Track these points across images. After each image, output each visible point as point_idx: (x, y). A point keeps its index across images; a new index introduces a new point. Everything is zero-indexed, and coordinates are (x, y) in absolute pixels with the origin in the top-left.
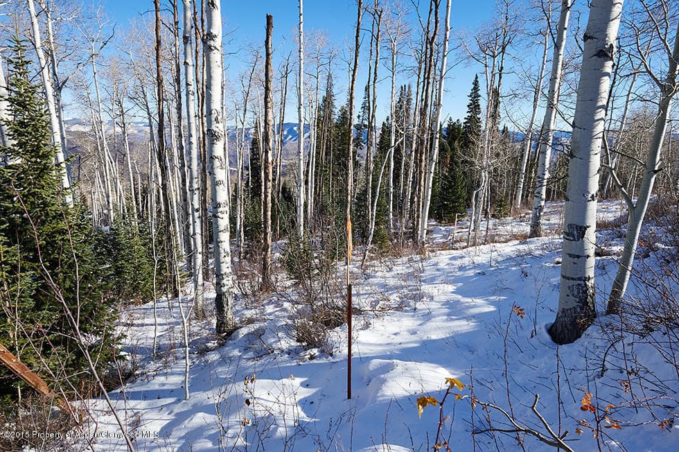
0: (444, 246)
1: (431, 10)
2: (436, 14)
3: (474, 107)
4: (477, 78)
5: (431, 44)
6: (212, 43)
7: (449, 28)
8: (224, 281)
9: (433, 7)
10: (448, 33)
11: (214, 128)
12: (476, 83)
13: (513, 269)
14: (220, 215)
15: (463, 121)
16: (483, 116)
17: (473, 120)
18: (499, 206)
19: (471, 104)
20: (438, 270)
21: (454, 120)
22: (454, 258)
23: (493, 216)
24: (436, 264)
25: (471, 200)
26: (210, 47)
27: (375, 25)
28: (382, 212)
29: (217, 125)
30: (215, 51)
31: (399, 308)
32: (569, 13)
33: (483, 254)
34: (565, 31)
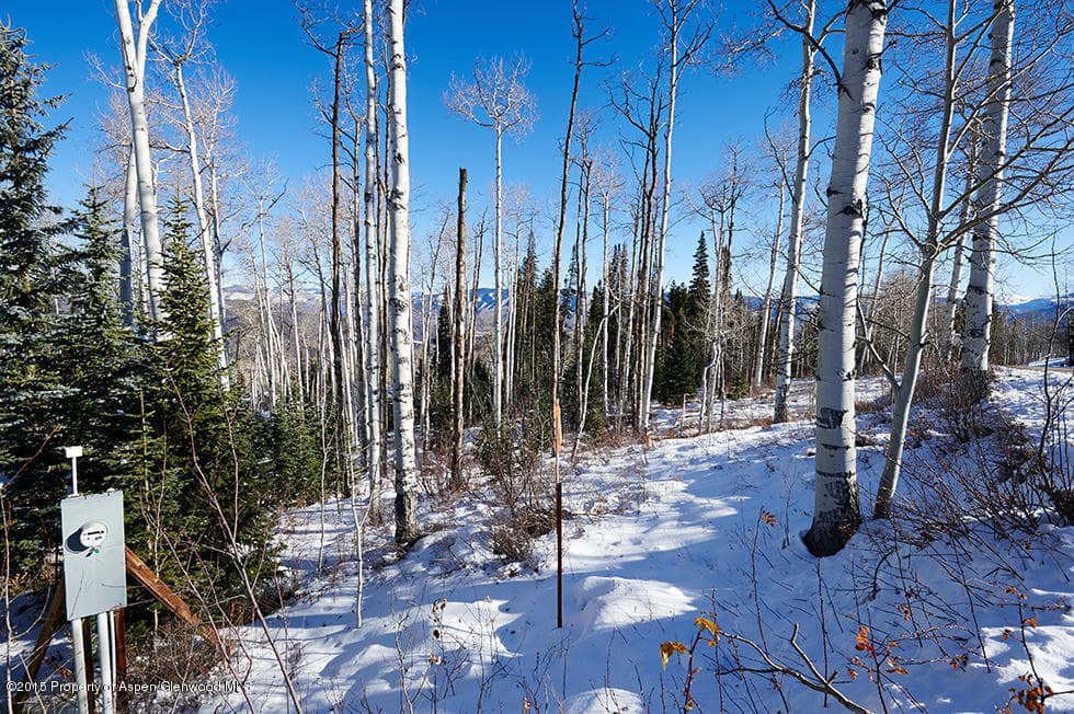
0: (671, 434)
1: (648, 161)
2: (654, 166)
3: (701, 268)
4: (703, 235)
5: (649, 199)
6: (398, 201)
7: (669, 180)
8: (407, 479)
9: (650, 158)
10: (668, 186)
11: (398, 296)
12: (702, 241)
13: (757, 461)
14: (402, 398)
15: (688, 285)
16: (711, 279)
17: (700, 284)
18: (735, 384)
19: (697, 266)
20: (665, 463)
21: (678, 284)
22: (683, 449)
23: (729, 396)
24: (662, 456)
25: (701, 377)
26: (395, 205)
27: (584, 178)
28: (595, 393)
29: (402, 293)
30: (402, 210)
31: (619, 511)
32: (806, 163)
33: (718, 444)
34: (804, 184)
